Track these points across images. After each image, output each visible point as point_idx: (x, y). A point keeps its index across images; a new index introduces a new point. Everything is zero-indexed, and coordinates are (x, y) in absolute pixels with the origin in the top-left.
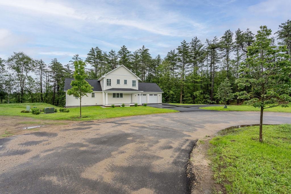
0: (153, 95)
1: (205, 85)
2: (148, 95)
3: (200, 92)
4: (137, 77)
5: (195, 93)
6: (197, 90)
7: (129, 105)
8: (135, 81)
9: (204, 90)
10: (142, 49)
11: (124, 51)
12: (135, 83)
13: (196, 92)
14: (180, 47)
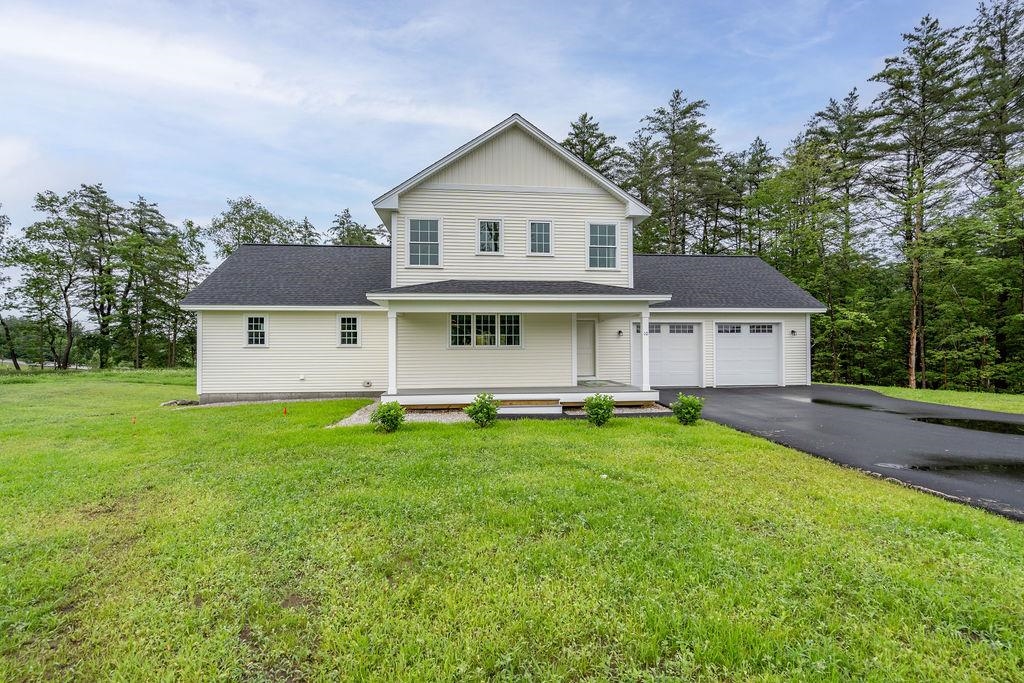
0: (745, 329)
2: (709, 329)
4: (624, 203)
7: (554, 402)
8: (612, 229)
10: (669, 109)
11: (584, 142)
12: (613, 241)
14: (895, 60)
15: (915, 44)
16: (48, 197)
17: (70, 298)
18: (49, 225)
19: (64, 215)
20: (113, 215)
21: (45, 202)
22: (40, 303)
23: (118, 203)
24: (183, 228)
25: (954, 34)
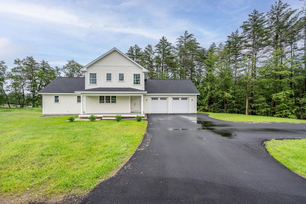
0: (180, 99)
1: (299, 81)
2: (170, 99)
3: (286, 93)
4: (142, 67)
5: (274, 96)
6: (281, 90)
8: (139, 75)
9: (297, 90)
10: (184, 36)
11: (163, 44)
12: (139, 78)
13: (277, 94)
14: (246, 22)
15: (251, 18)
16: (17, 61)
17: (24, 88)
18: (18, 68)
19: (22, 65)
20: (36, 65)
21: (17, 62)
22: (16, 89)
23: (37, 62)
24: (55, 69)
25: (262, 15)
